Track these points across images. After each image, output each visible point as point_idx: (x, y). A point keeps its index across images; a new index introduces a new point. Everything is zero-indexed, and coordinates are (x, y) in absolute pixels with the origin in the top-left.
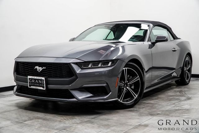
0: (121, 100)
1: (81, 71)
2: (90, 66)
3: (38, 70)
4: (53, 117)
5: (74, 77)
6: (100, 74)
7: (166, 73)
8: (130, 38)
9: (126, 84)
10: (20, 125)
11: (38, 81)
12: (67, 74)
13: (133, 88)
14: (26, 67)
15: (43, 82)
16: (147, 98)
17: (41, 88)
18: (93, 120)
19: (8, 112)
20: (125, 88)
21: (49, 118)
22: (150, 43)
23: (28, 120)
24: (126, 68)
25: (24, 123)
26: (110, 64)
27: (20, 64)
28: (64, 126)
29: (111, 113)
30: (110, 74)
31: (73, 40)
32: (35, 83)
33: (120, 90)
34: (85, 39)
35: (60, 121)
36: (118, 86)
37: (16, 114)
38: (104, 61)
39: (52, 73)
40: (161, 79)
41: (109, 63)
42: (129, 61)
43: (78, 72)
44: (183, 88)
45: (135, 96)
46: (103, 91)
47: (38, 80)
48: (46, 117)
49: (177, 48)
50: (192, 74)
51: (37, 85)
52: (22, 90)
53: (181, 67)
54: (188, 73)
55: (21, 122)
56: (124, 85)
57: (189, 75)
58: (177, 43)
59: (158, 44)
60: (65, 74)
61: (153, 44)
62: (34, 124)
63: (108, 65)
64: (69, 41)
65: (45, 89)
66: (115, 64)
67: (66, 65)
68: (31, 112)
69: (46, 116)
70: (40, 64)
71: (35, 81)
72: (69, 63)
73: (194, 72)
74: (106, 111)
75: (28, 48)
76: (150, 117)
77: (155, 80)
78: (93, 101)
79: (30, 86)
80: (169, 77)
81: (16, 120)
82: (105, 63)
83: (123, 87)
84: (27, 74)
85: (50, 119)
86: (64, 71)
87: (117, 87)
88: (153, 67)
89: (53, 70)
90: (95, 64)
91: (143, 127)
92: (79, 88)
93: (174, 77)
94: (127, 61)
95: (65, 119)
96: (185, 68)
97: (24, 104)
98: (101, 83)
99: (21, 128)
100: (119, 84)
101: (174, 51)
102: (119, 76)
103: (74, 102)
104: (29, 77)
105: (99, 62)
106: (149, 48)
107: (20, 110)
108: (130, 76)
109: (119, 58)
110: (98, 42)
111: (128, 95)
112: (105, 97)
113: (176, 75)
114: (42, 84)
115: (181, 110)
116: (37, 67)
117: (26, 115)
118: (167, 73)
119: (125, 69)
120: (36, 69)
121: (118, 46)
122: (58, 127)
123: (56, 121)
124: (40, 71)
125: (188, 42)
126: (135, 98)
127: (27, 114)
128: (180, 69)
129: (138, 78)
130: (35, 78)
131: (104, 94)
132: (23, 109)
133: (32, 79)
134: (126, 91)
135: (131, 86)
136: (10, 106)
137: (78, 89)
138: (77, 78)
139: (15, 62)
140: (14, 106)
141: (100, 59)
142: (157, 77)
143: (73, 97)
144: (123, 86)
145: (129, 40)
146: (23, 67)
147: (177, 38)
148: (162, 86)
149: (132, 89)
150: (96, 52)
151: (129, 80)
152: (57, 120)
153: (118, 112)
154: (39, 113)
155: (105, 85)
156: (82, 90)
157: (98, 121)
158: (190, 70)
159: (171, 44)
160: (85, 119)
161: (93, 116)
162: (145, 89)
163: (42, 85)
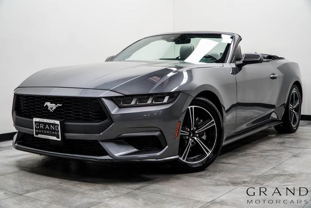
0: (184, 158)
1: (118, 111)
2: (133, 103)
3: (49, 109)
4: (74, 186)
5: (106, 121)
6: (151, 116)
7: (262, 112)
8: (203, 58)
9: (193, 132)
10: (17, 198)
11: (50, 127)
12: (96, 115)
13: (205, 139)
14: (31, 102)
15: (57, 128)
16: (228, 154)
17: (55, 138)
18: (137, 192)
19: (3, 177)
20: (190, 139)
22: (233, 65)
23: (32, 191)
24: (193, 107)
25: (25, 195)
26: (166, 100)
27: (21, 98)
28: (88, 202)
29: (168, 180)
30: (167, 115)
31: (111, 59)
32: (44, 130)
33: (183, 142)
34: (130, 58)
35: (83, 193)
36: (179, 135)
37: (15, 180)
38: (156, 94)
39: (71, 113)
40: (253, 123)
41: (164, 98)
42: (199, 95)
43: (113, 112)
44: (287, 139)
45: (208, 151)
46: (155, 143)
47: (49, 124)
48: (61, 186)
49: (278, 74)
50: (301, 114)
51: (48, 132)
52: (25, 141)
53: (284, 104)
54: (296, 113)
55: (21, 193)
56: (190, 134)
57: (297, 118)
58: (277, 66)
59: (246, 67)
60: (93, 115)
61: (239, 67)
62: (40, 198)
63: (163, 101)
64: (106, 61)
65: (60, 140)
66: (175, 100)
67: (94, 101)
69: (61, 183)
70: (53, 99)
71: (45, 127)
72: (100, 98)
73: (305, 111)
74: (160, 176)
75: (37, 73)
76: (232, 187)
77: (242, 124)
78: (138, 160)
79: (37, 134)
80: (266, 119)
81: (14, 189)
82: (158, 98)
83: (187, 138)
84: (33, 115)
85: (67, 189)
86: (91, 111)
87: (178, 138)
88: (237, 103)
89: (74, 108)
90: (142, 99)
91: (218, 205)
92: (116, 139)
93: (274, 120)
94: (194, 95)
95: (92, 190)
96: (291, 107)
97: (30, 162)
98: (151, 131)
99: (20, 205)
100: (182, 132)
101: (274, 78)
102: (182, 119)
103: (108, 161)
104: (35, 120)
105: (148, 96)
106: (233, 73)
107: (23, 173)
108: (200, 119)
109: (181, 90)
111: (196, 151)
112: (158, 154)
113: (277, 118)
114: (55, 131)
115: (282, 175)
116: (48, 104)
117: (30, 182)
119: (191, 108)
120: (47, 106)
121: (180, 70)
122: (78, 204)
123: (77, 193)
124: (53, 109)
125: (296, 65)
126: (208, 155)
127: (32, 180)
128: (283, 107)
129: (213, 122)
130: (45, 121)
131: (156, 149)
132: (27, 171)
133: (40, 123)
134: (192, 143)
135: (201, 135)
136: (7, 165)
137: (113, 139)
138: (112, 121)
140: (14, 166)
141: (150, 92)
142: (246, 119)
143: (105, 153)
144: (187, 136)
145: (202, 61)
146: (26, 103)
148: (254, 135)
149: (202, 140)
150: (146, 79)
151: (197, 126)
152: (80, 191)
153: (178, 178)
155: (157, 134)
156: (121, 141)
157: (145, 194)
158: (298, 109)
159: (268, 68)
160: (124, 189)
161: (137, 186)
162: (225, 140)
163: (56, 133)
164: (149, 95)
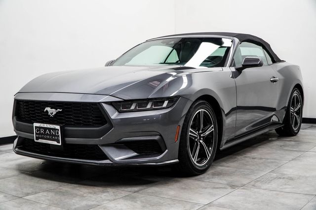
1: (117, 116)
2: (133, 107)
3: (49, 114)
6: (151, 121)
8: (203, 62)
10: (18, 201)
11: (50, 132)
12: (96, 120)
14: (31, 108)
15: (58, 133)
17: (55, 143)
18: (136, 194)
19: (3, 180)
21: (66, 191)
22: (233, 69)
25: (25, 198)
26: (166, 104)
27: (21, 103)
28: (87, 205)
29: (166, 183)
30: (167, 120)
31: (111, 63)
32: (45, 134)
34: (130, 63)
35: (82, 196)
36: (179, 139)
37: (15, 183)
38: (156, 99)
39: (71, 118)
40: (253, 126)
41: (163, 102)
43: (113, 117)
44: (288, 142)
45: (208, 155)
46: (155, 147)
47: (50, 129)
48: (61, 189)
49: (279, 77)
50: (303, 117)
51: (48, 137)
52: (25, 146)
53: (285, 107)
54: (297, 116)
55: (20, 196)
57: (299, 121)
58: (278, 69)
59: (246, 70)
60: (93, 120)
61: (239, 71)
62: (39, 200)
63: (162, 105)
64: (106, 66)
65: (60, 144)
66: (174, 104)
67: (93, 106)
68: (38, 179)
69: (61, 186)
70: (53, 104)
71: (45, 132)
72: (99, 103)
73: (306, 114)
77: (243, 127)
79: (37, 138)
80: (267, 122)
81: (13, 192)
82: (157, 102)
84: (33, 119)
86: (91, 116)
88: (237, 106)
89: (74, 113)
90: (141, 104)
91: (215, 207)
92: (116, 143)
93: (274, 123)
94: (194, 99)
95: (91, 193)
96: (292, 110)
97: (30, 166)
98: (151, 135)
99: (19, 207)
101: (274, 81)
102: (181, 123)
104: (36, 125)
106: (232, 77)
107: (23, 176)
109: (180, 94)
110: (150, 68)
112: (158, 158)
113: (277, 121)
114: (55, 136)
115: (280, 178)
116: (48, 109)
117: (29, 185)
118: (263, 116)
120: (47, 111)
121: (180, 75)
122: (77, 206)
123: (76, 195)
124: (53, 114)
125: (297, 67)
126: (208, 158)
127: (32, 184)
128: (283, 110)
130: (45, 126)
131: (156, 152)
132: (27, 174)
133: (40, 128)
136: (7, 169)
137: (113, 144)
138: (111, 126)
139: (14, 100)
140: (14, 169)
141: (150, 97)
142: (245, 123)
143: (105, 157)
145: (202, 65)
146: (26, 109)
147: (280, 61)
148: (255, 138)
150: (147, 84)
152: (79, 194)
153: (177, 181)
154: (50, 182)
155: (157, 138)
156: (121, 145)
157: (144, 197)
158: (299, 112)
159: (269, 71)
160: (123, 192)
162: (225, 143)
163: (56, 138)
164: (148, 100)
